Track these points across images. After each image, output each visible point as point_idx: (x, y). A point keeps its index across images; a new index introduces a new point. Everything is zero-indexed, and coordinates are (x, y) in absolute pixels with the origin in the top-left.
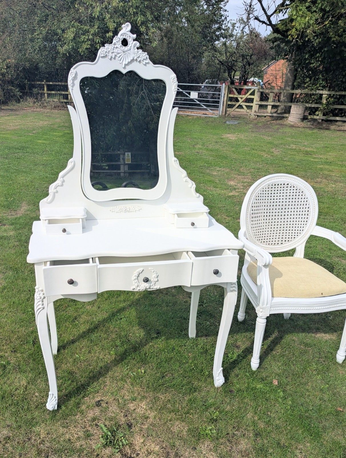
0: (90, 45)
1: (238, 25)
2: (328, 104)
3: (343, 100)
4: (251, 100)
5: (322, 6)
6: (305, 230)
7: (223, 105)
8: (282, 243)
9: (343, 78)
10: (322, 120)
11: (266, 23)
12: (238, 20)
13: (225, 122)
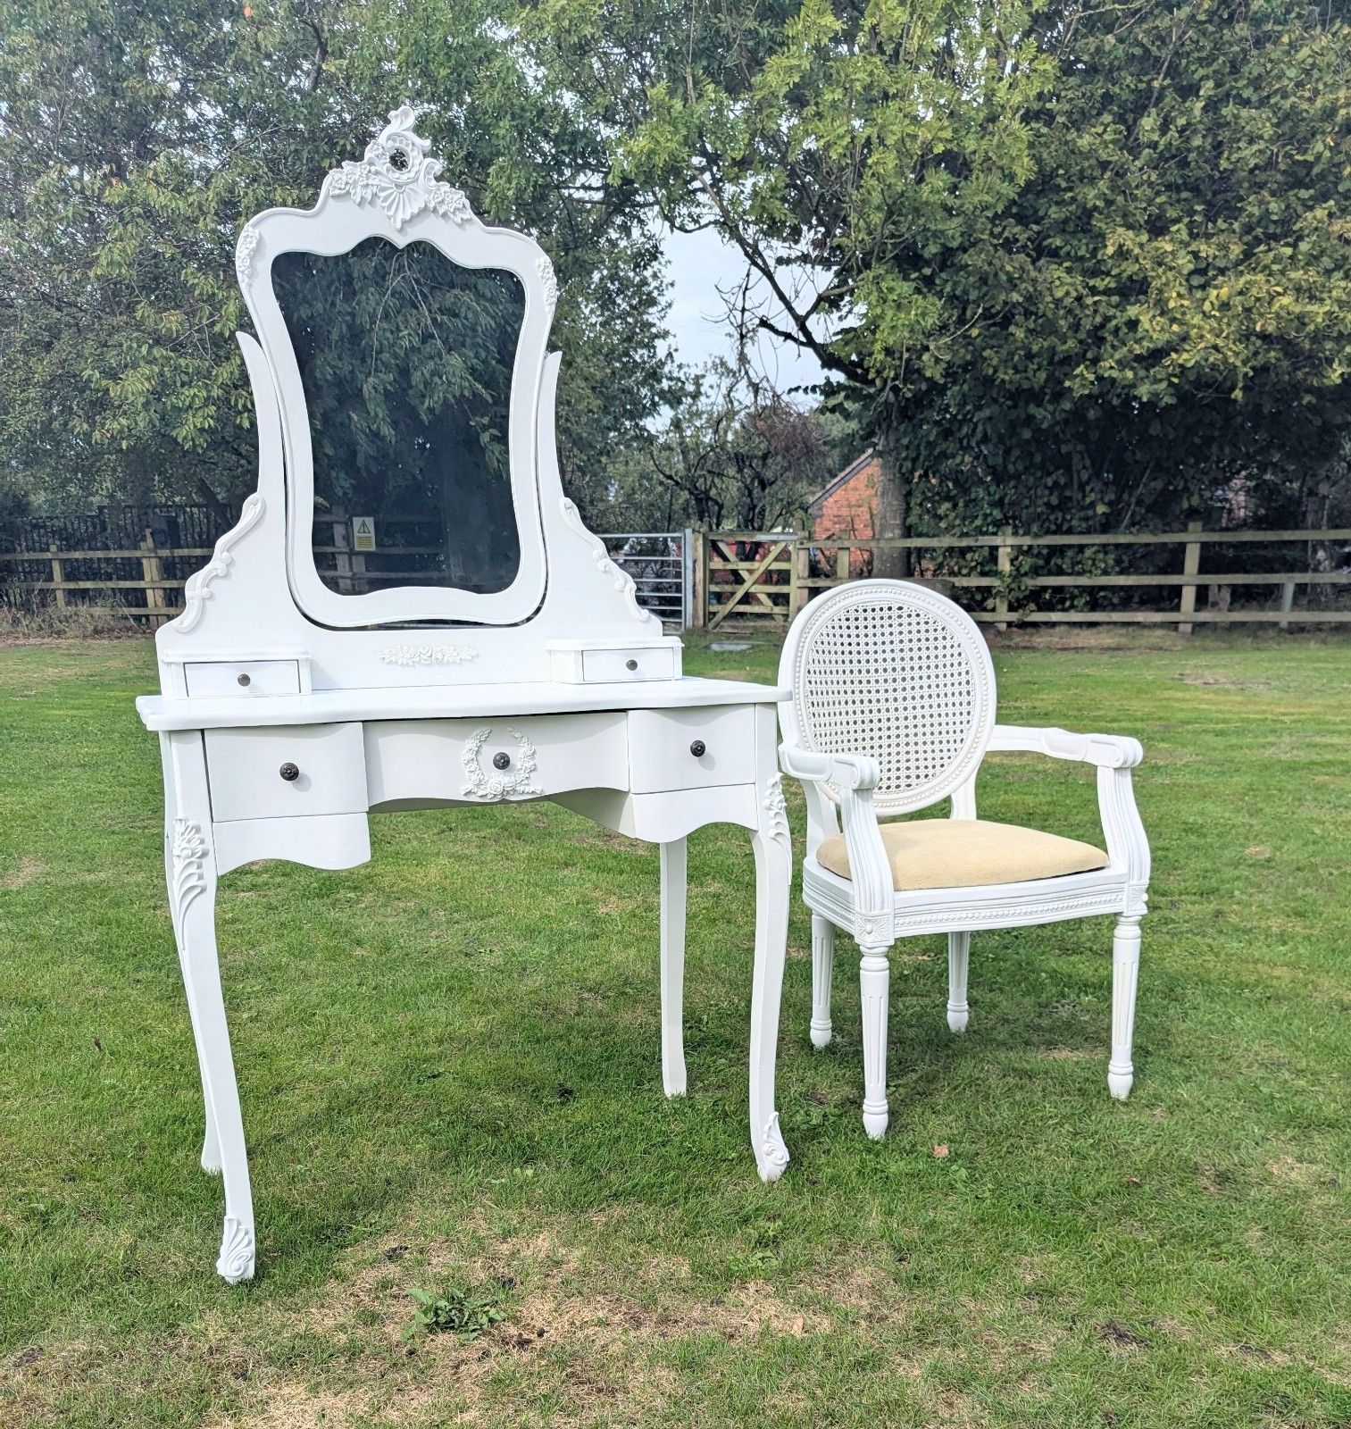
0: (217, 420)
1: (711, 379)
2: (1018, 574)
3: (1059, 562)
4: (784, 577)
5: (954, 290)
6: (969, 737)
7: (694, 596)
8: (909, 786)
9: (1051, 494)
10: (1010, 624)
11: (795, 340)
12: (710, 365)
13: (707, 647)
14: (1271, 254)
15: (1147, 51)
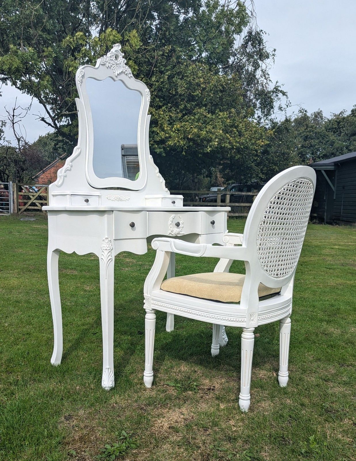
4: (44, 198)
7: (14, 203)
13: (19, 220)
14: (189, 118)
15: (149, 60)
